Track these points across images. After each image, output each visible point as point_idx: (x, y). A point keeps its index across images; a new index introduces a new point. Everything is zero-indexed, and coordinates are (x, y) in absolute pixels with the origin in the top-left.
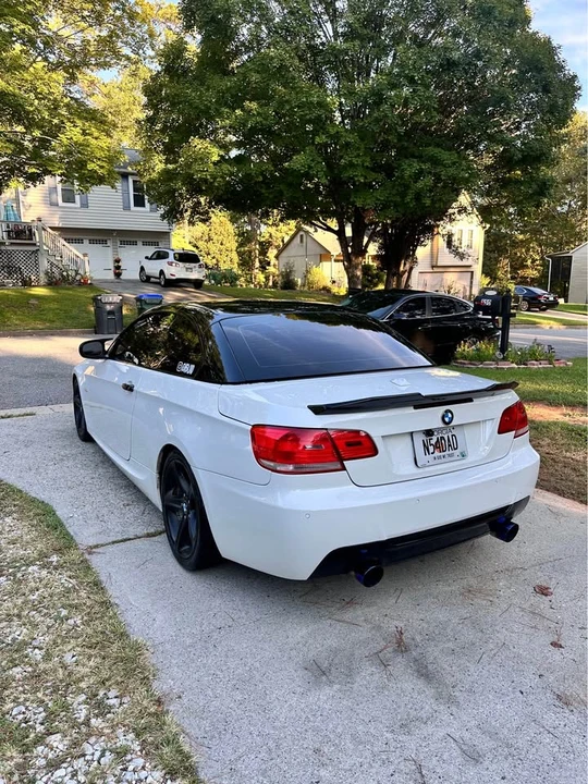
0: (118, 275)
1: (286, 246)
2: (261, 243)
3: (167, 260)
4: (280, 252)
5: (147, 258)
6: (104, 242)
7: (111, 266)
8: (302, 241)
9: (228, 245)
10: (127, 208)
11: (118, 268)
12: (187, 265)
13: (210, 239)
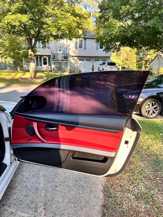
0: (93, 70)
1: (152, 60)
2: (145, 61)
3: (105, 65)
4: (150, 63)
5: (100, 65)
6: (90, 60)
7: (91, 67)
8: (158, 59)
9: (133, 61)
10: (97, 49)
11: (93, 68)
12: (111, 66)
13: (127, 60)
